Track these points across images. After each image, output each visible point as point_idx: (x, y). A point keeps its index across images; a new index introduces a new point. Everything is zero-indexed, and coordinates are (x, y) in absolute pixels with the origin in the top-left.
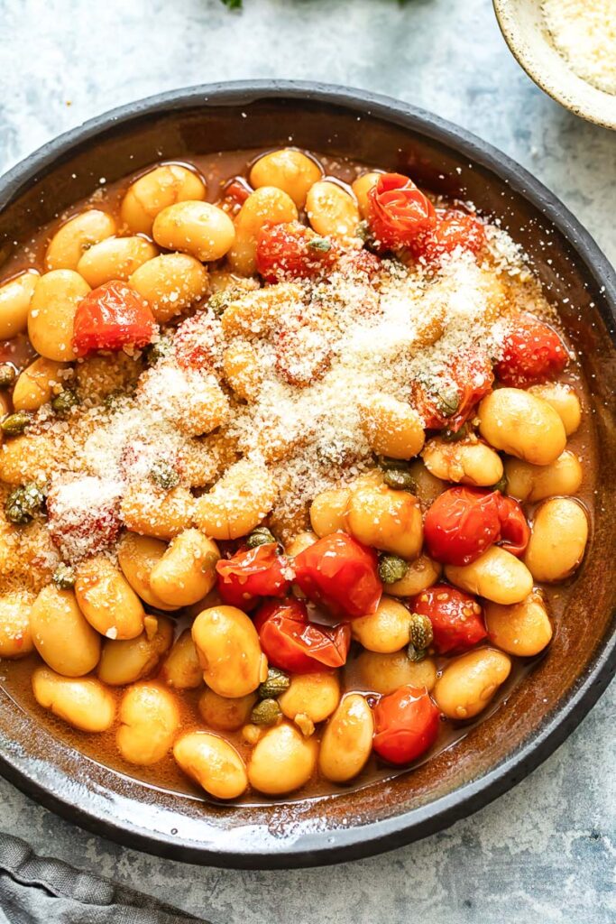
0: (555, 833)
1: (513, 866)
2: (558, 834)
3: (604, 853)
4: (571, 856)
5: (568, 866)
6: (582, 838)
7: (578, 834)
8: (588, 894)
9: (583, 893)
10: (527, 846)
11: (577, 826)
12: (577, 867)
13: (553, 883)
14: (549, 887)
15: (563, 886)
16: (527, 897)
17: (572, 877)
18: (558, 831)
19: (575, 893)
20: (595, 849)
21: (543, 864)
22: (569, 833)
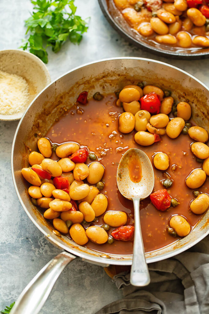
0: (17, 238)
1: (7, 247)
2: (18, 239)
3: (29, 242)
4: (21, 244)
5: (20, 246)
6: (24, 239)
7: (23, 238)
8: (25, 252)
9: (24, 252)
10: (10, 242)
11: (22, 237)
12: (22, 246)
13: (17, 250)
14: (15, 251)
15: (19, 251)
16: (10, 254)
17: (21, 249)
18: (18, 238)
19: (22, 252)
20: (27, 242)
21: (14, 246)
22: (21, 238)
